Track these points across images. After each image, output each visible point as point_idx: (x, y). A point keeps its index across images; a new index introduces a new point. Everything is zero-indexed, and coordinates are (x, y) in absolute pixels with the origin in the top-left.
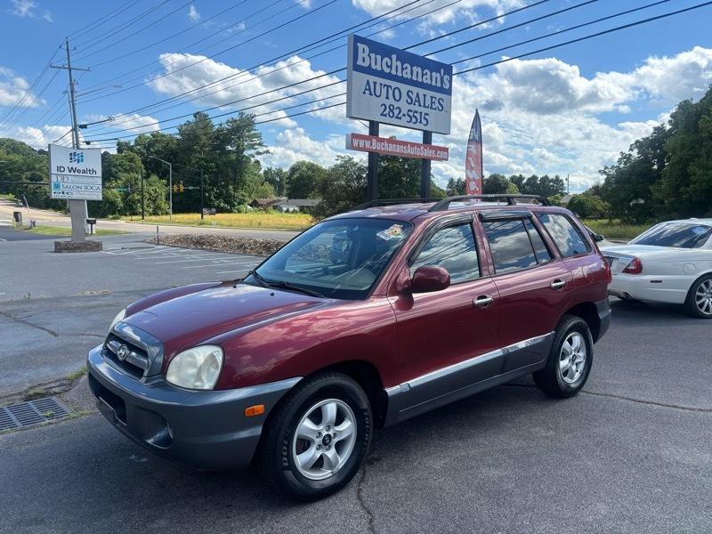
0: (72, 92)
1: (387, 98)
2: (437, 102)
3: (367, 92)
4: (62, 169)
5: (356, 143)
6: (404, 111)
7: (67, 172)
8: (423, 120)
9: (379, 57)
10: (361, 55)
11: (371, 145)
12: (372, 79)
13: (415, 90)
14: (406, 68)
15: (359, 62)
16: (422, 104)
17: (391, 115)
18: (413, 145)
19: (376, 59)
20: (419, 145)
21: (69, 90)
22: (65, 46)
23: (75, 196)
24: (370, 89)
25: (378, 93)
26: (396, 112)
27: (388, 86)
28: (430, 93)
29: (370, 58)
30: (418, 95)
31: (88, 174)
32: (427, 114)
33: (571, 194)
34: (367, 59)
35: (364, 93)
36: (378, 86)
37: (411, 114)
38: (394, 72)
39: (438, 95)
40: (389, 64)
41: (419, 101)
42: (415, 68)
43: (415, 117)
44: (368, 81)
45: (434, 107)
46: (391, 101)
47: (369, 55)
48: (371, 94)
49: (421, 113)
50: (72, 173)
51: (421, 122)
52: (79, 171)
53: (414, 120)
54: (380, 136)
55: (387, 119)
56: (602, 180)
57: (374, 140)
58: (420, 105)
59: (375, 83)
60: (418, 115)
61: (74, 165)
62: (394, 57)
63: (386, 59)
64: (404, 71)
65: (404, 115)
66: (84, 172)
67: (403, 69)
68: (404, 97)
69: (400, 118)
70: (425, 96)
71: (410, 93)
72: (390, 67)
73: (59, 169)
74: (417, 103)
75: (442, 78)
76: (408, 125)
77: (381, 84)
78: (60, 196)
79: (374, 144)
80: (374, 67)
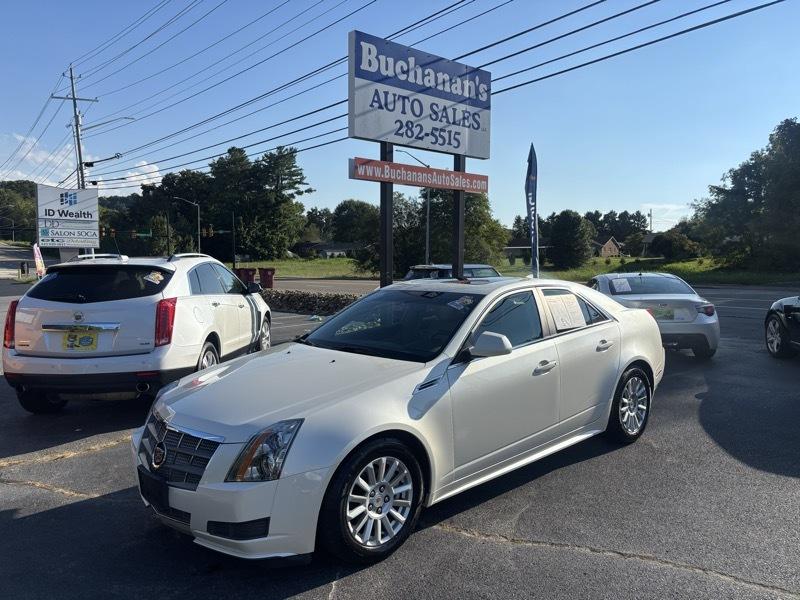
0: (77, 126)
1: (404, 112)
2: (471, 118)
3: (376, 105)
4: (51, 213)
5: (361, 171)
6: (427, 129)
7: (57, 216)
8: (453, 141)
9: (391, 61)
10: (365, 57)
11: (383, 172)
12: (382, 88)
13: (442, 103)
14: (429, 74)
15: (364, 66)
16: (451, 121)
17: (409, 134)
18: (440, 172)
19: (387, 62)
20: (447, 173)
21: (74, 123)
22: (68, 74)
23: (67, 243)
24: (379, 101)
25: (391, 107)
26: (416, 130)
27: (404, 98)
28: (461, 107)
29: (379, 61)
30: (445, 109)
31: (83, 218)
32: (459, 134)
33: (655, 231)
34: (375, 63)
35: (372, 106)
36: (390, 98)
37: (437, 134)
38: (411, 79)
39: (472, 109)
40: (405, 69)
41: (447, 117)
42: (440, 75)
43: (441, 136)
44: (376, 91)
45: (467, 124)
46: (409, 117)
47: (377, 57)
48: (380, 107)
49: (450, 132)
50: (63, 217)
51: (450, 144)
52: (71, 214)
53: (440, 141)
54: (395, 161)
55: (405, 140)
56: (689, 215)
57: (386, 166)
58: (448, 122)
59: (386, 93)
60: (446, 135)
61: (66, 207)
62: (412, 60)
63: (401, 63)
64: (426, 79)
65: (427, 135)
66: (78, 215)
67: (424, 76)
68: (427, 111)
69: (421, 138)
70: (455, 110)
71: (434, 107)
72: (406, 72)
73: (48, 212)
74: (444, 120)
75: (477, 88)
76: (432, 147)
77: (395, 95)
78: (49, 244)
79: (386, 171)
80: (384, 72)
